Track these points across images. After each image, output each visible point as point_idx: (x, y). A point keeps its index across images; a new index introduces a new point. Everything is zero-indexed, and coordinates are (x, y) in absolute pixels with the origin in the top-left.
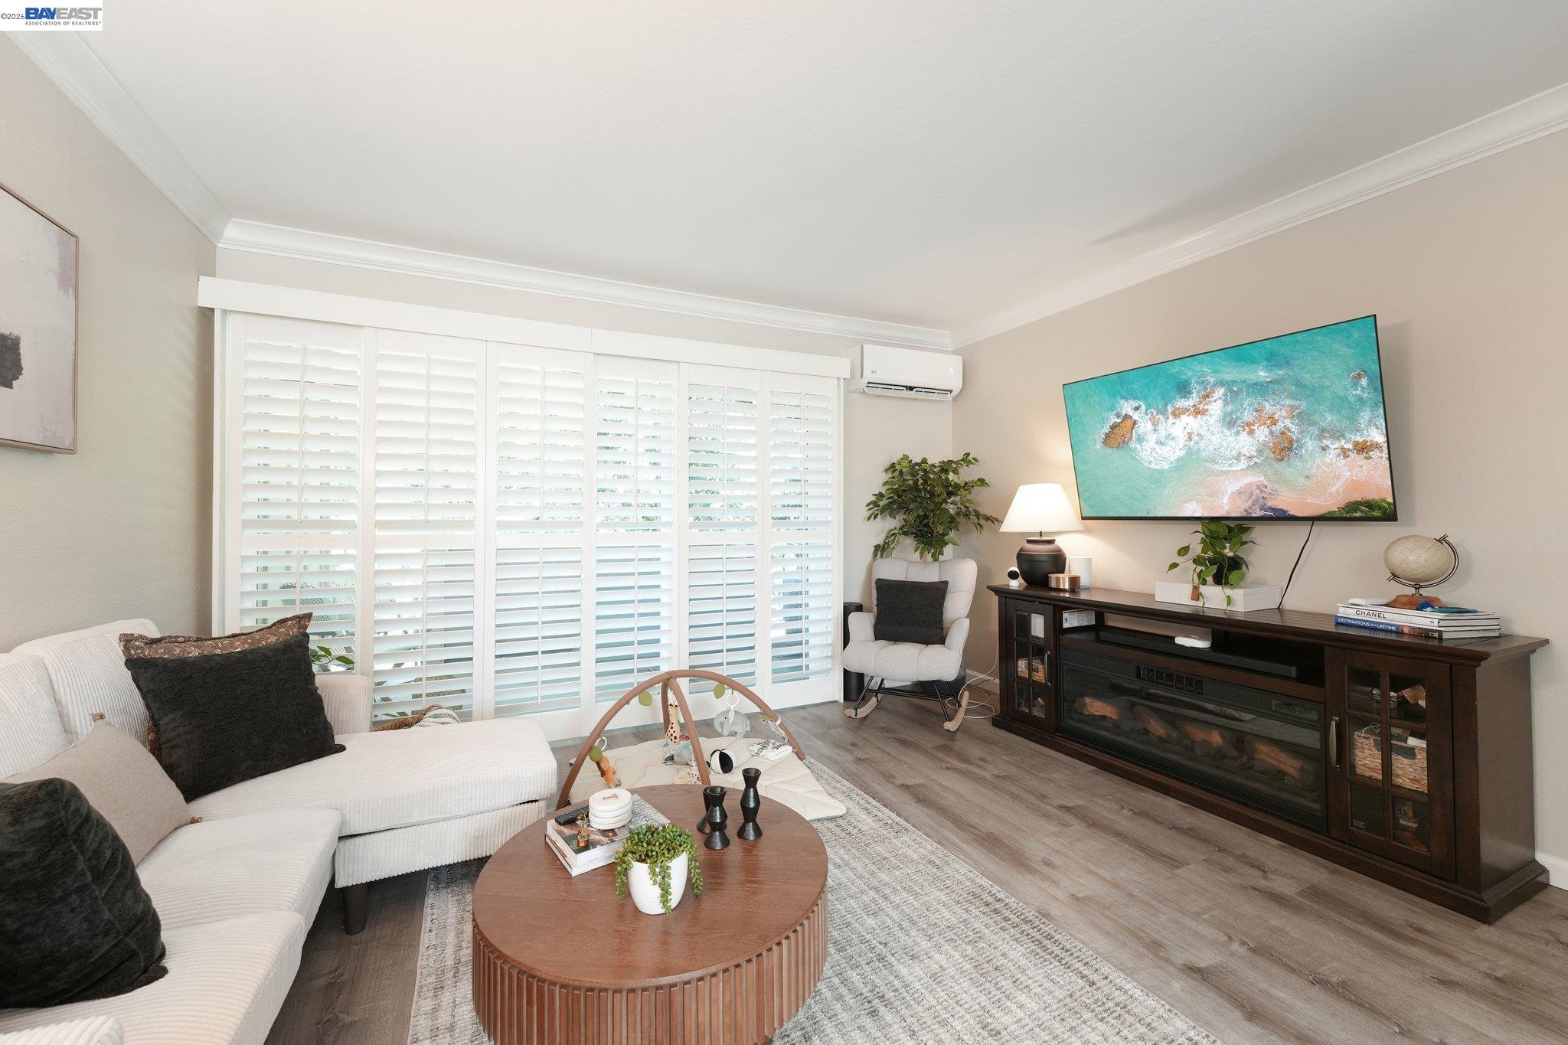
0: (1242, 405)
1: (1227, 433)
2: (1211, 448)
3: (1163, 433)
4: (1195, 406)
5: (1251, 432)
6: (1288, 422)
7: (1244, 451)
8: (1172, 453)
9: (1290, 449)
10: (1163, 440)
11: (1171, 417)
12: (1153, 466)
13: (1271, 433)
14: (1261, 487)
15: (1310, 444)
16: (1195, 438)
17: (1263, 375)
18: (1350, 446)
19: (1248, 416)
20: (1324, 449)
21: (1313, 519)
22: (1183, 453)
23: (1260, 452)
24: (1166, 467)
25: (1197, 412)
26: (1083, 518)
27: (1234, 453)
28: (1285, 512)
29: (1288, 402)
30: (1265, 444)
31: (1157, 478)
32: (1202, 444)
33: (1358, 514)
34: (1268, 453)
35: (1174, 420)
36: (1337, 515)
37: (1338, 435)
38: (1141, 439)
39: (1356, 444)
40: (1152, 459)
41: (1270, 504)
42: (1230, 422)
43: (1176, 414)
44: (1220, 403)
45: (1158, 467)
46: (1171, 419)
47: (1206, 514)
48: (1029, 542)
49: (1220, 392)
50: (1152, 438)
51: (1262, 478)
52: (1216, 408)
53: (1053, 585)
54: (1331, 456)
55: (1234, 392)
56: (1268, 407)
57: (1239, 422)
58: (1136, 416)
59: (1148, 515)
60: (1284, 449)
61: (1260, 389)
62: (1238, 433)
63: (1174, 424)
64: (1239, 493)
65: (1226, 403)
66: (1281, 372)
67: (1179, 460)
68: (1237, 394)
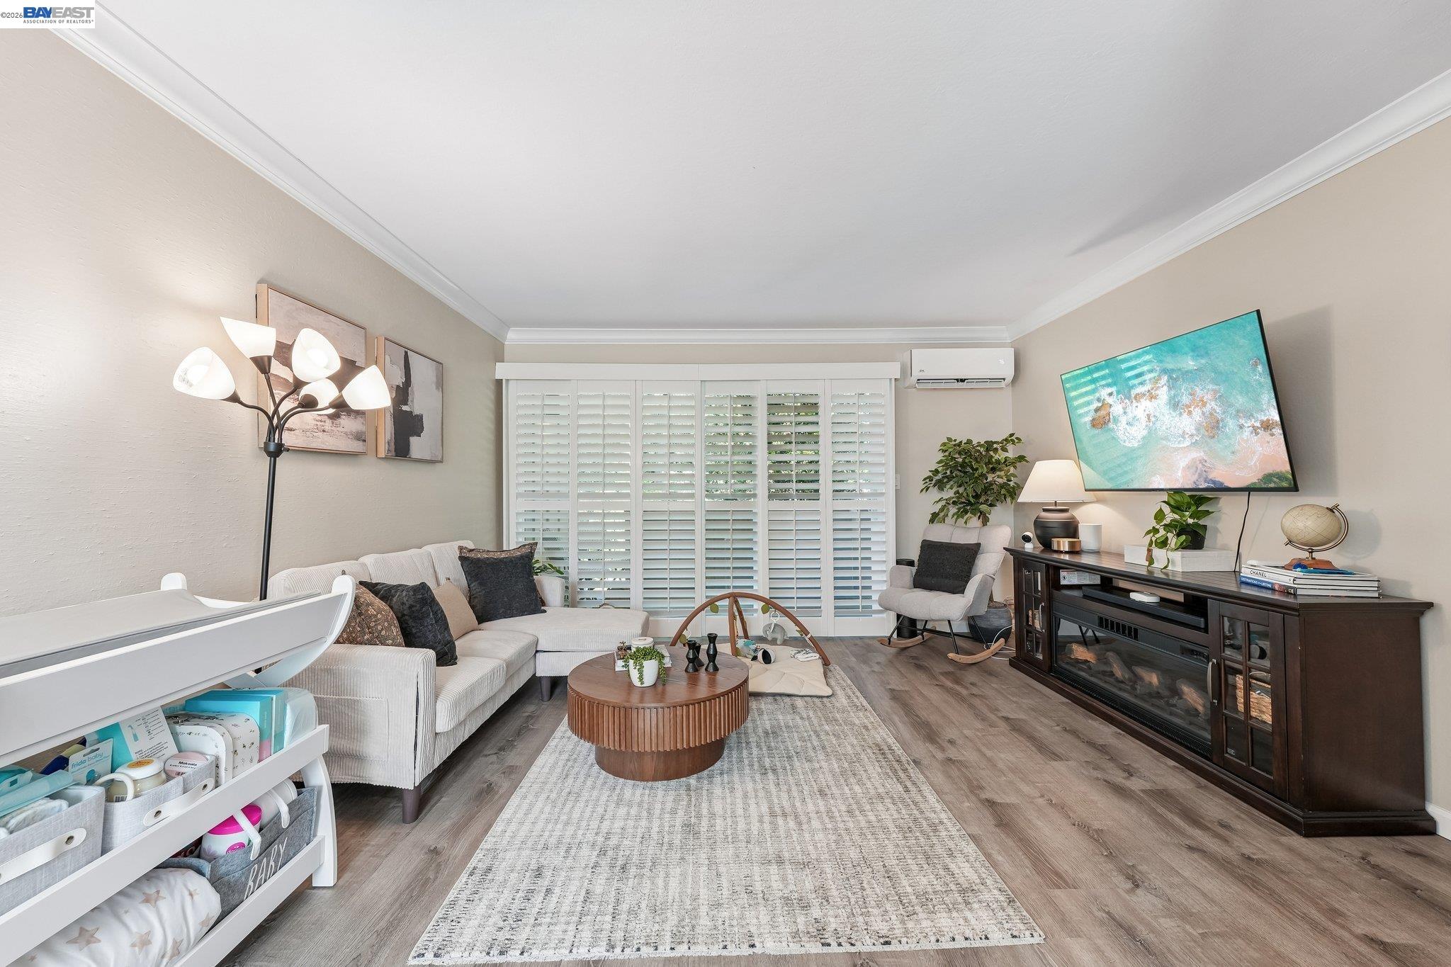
0: (1180, 390)
1: (1174, 414)
2: (1164, 428)
3: (1130, 415)
4: (1149, 391)
5: (1190, 413)
6: (1213, 403)
7: (1187, 430)
8: (1138, 432)
9: (1218, 427)
10: (1131, 420)
11: (1134, 401)
12: (1127, 444)
13: (1203, 413)
14: (1203, 461)
15: (1231, 424)
16: (1153, 419)
17: (1190, 363)
18: (1258, 424)
19: (1185, 399)
20: (1241, 427)
21: (1249, 490)
22: (1145, 433)
23: (1198, 430)
24: (1136, 445)
25: (1152, 397)
26: (1086, 491)
27: (1181, 432)
28: (1222, 484)
29: (1211, 387)
30: (1200, 424)
31: (1130, 456)
32: (1158, 424)
33: (1272, 485)
34: (1203, 431)
35: (1136, 404)
36: (1258, 486)
37: (1250, 416)
38: (1116, 421)
39: (1262, 422)
40: (1126, 438)
41: (1211, 476)
42: (1174, 404)
43: (1138, 397)
44: (1165, 388)
45: (1130, 445)
46: (1135, 404)
47: (1168, 487)
48: (1045, 510)
49: (1165, 378)
50: (1123, 420)
51: (1202, 454)
52: (1163, 393)
53: (1055, 548)
54: (1247, 433)
55: (1175, 378)
56: (1199, 392)
57: (1180, 405)
58: (1110, 400)
59: (1128, 488)
60: (1213, 427)
62: (1181, 414)
63: (1137, 407)
64: (1188, 467)
65: (1170, 388)
66: (1203, 361)
67: (1144, 438)
68: (1176, 380)
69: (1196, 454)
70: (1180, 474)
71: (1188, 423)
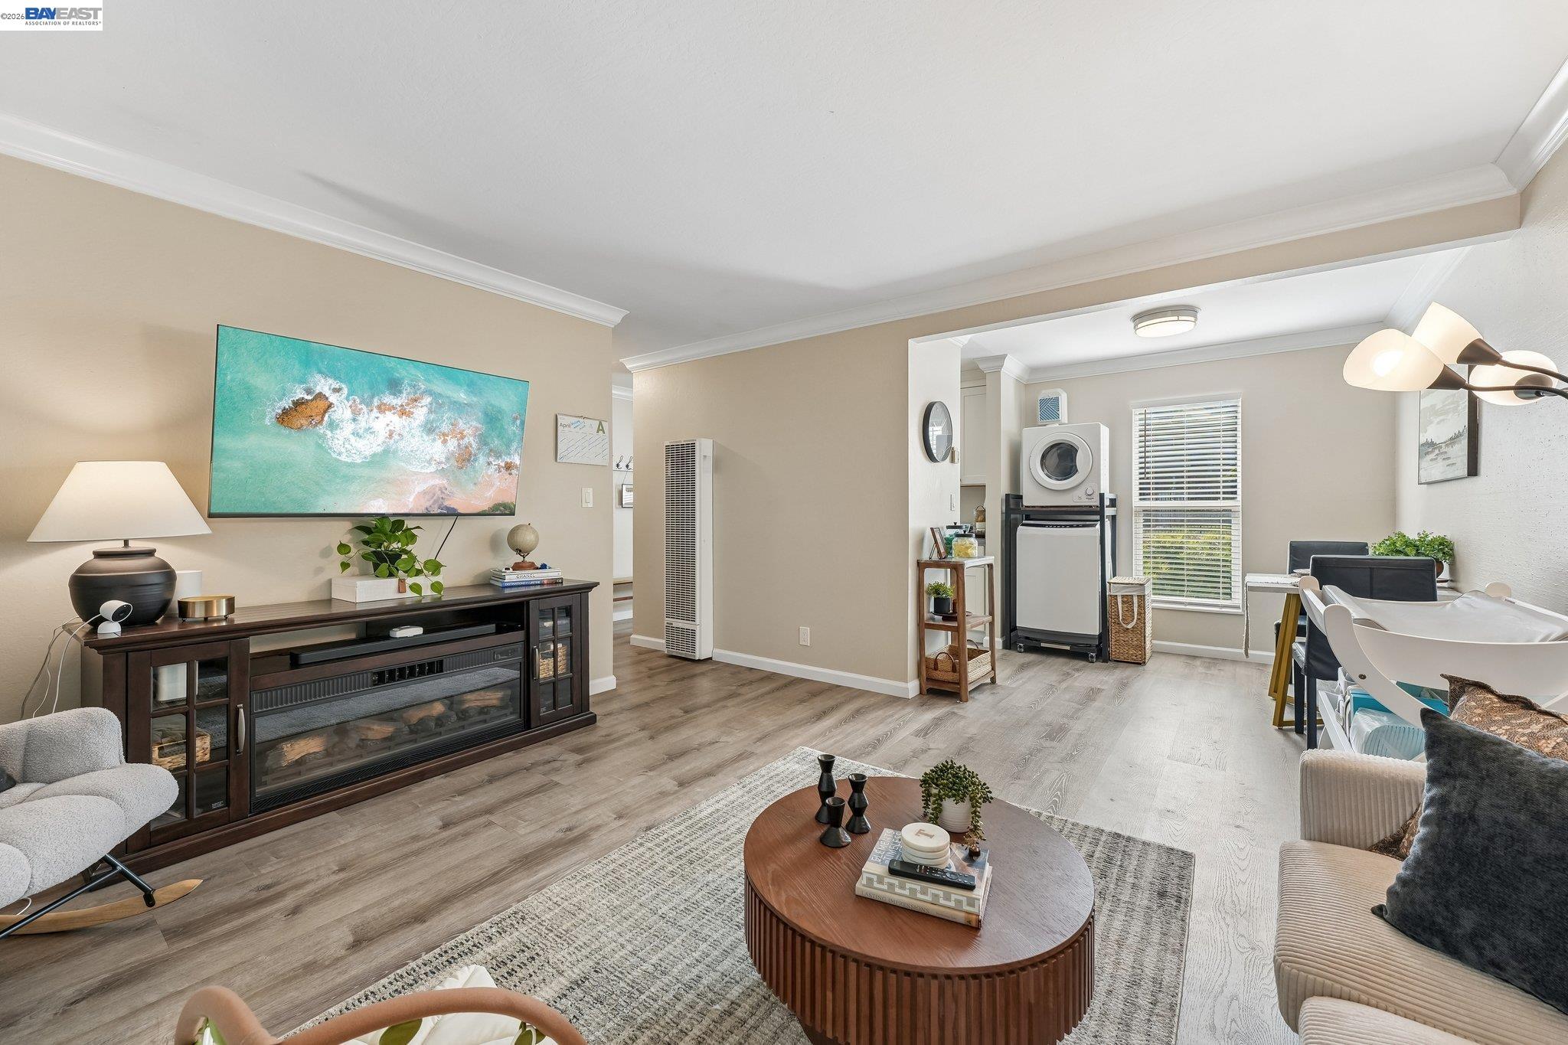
0: (442, 417)
1: (425, 437)
4: (402, 405)
5: (445, 442)
6: (471, 439)
7: (436, 457)
8: (368, 447)
9: (469, 460)
10: (361, 432)
11: (375, 410)
12: (343, 458)
13: (459, 445)
14: (442, 489)
15: (482, 460)
16: (396, 437)
17: (462, 396)
18: (503, 464)
19: (445, 427)
20: (489, 464)
22: (379, 449)
23: (448, 459)
24: (359, 461)
25: (403, 412)
26: (210, 517)
27: (428, 457)
28: (455, 510)
29: (474, 423)
30: (453, 454)
32: (401, 444)
33: (498, 512)
34: (453, 462)
35: (378, 415)
36: (487, 512)
37: (498, 455)
38: (333, 426)
39: (507, 463)
40: (343, 450)
41: (447, 503)
42: (429, 429)
43: (382, 408)
44: (425, 410)
45: (349, 460)
46: (375, 412)
49: (427, 400)
50: (348, 428)
51: (445, 482)
52: (420, 413)
54: (492, 470)
55: (439, 404)
56: (461, 424)
57: (437, 430)
58: (333, 398)
60: (465, 458)
61: (459, 407)
62: (434, 440)
63: (377, 418)
64: (425, 493)
65: (430, 411)
66: (475, 399)
67: (374, 455)
68: (441, 406)
69: (438, 481)
70: (411, 500)
71: (438, 450)
